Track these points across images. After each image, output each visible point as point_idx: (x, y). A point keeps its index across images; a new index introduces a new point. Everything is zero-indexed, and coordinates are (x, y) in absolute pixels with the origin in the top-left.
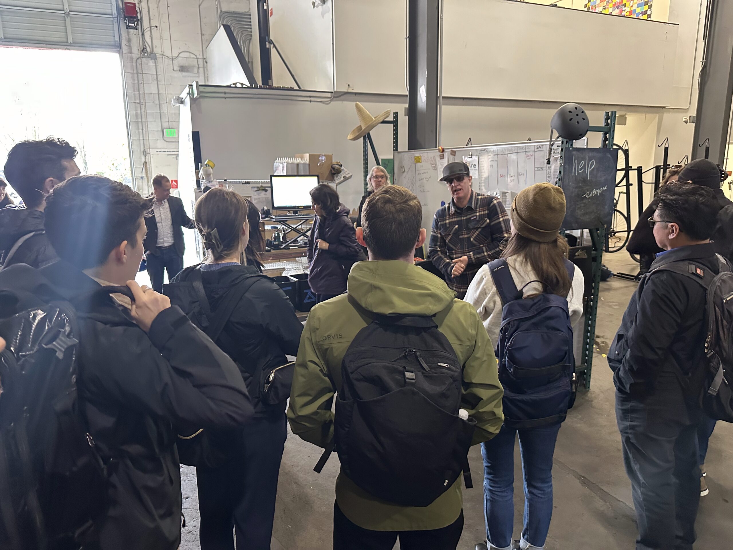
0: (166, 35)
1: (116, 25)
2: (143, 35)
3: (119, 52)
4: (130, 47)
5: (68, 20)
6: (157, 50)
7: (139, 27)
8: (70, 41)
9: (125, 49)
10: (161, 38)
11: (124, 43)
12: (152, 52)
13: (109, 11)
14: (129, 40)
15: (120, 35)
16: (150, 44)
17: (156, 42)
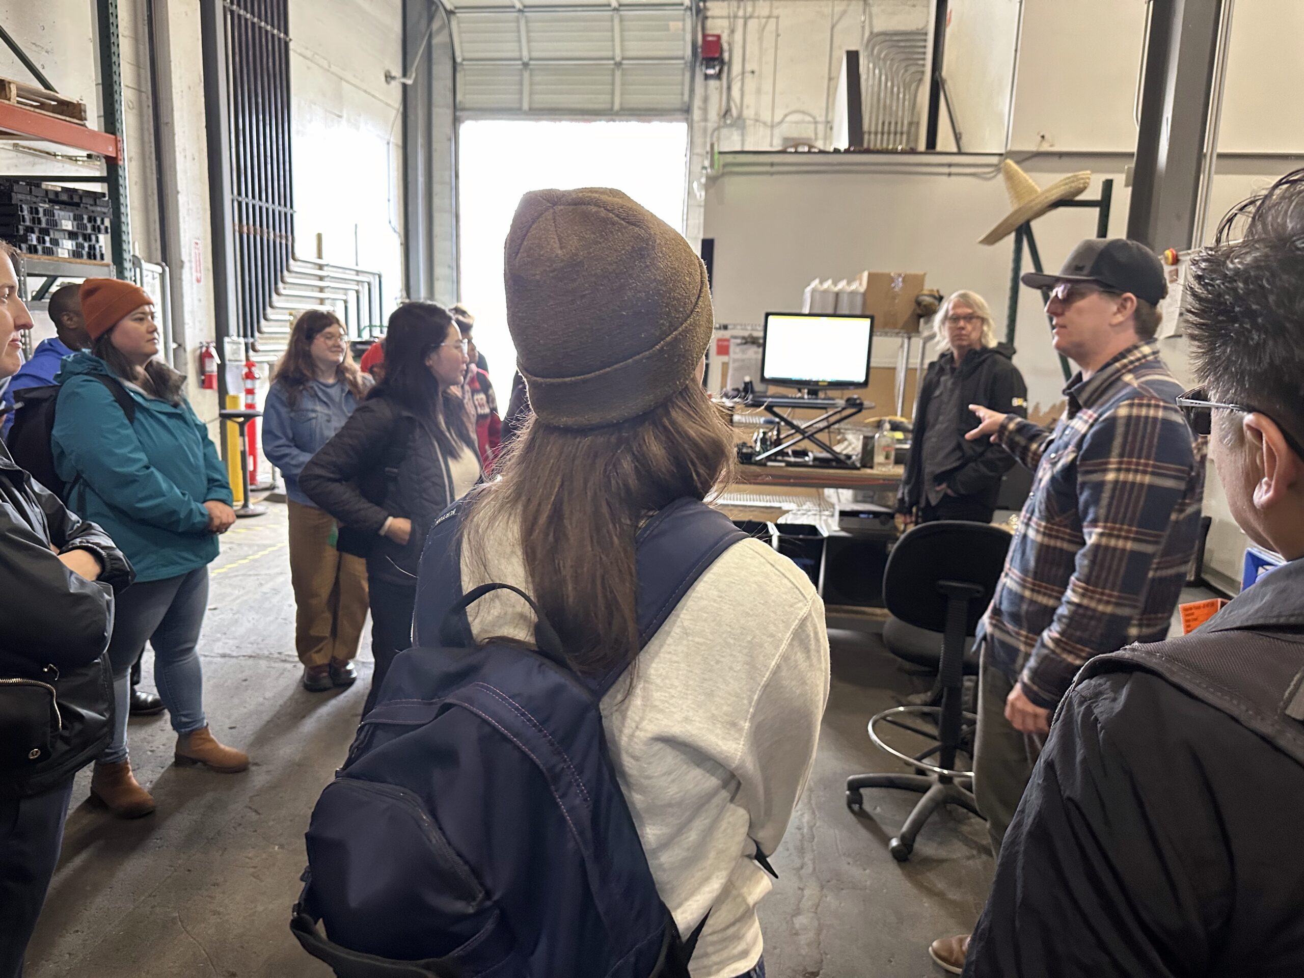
0: (767, 86)
1: (688, 75)
2: (729, 88)
3: (687, 120)
4: (705, 110)
5: (618, 74)
6: (748, 113)
7: (724, 76)
8: (617, 107)
9: (697, 114)
10: (759, 91)
11: (697, 103)
12: (740, 117)
13: (680, 53)
14: (706, 100)
15: (692, 91)
16: (738, 101)
17: (749, 99)
